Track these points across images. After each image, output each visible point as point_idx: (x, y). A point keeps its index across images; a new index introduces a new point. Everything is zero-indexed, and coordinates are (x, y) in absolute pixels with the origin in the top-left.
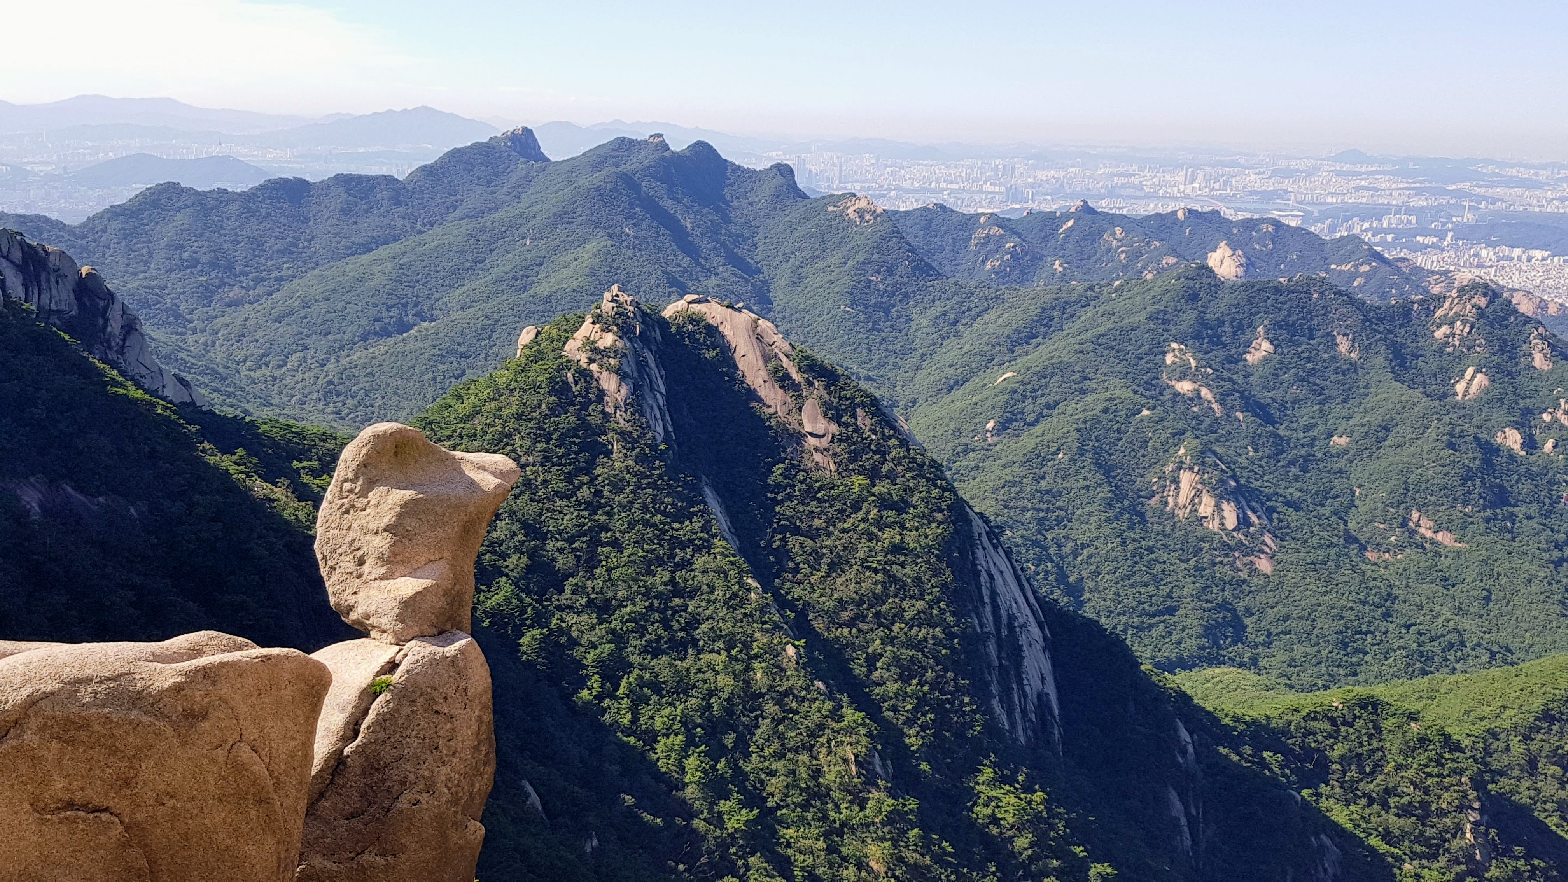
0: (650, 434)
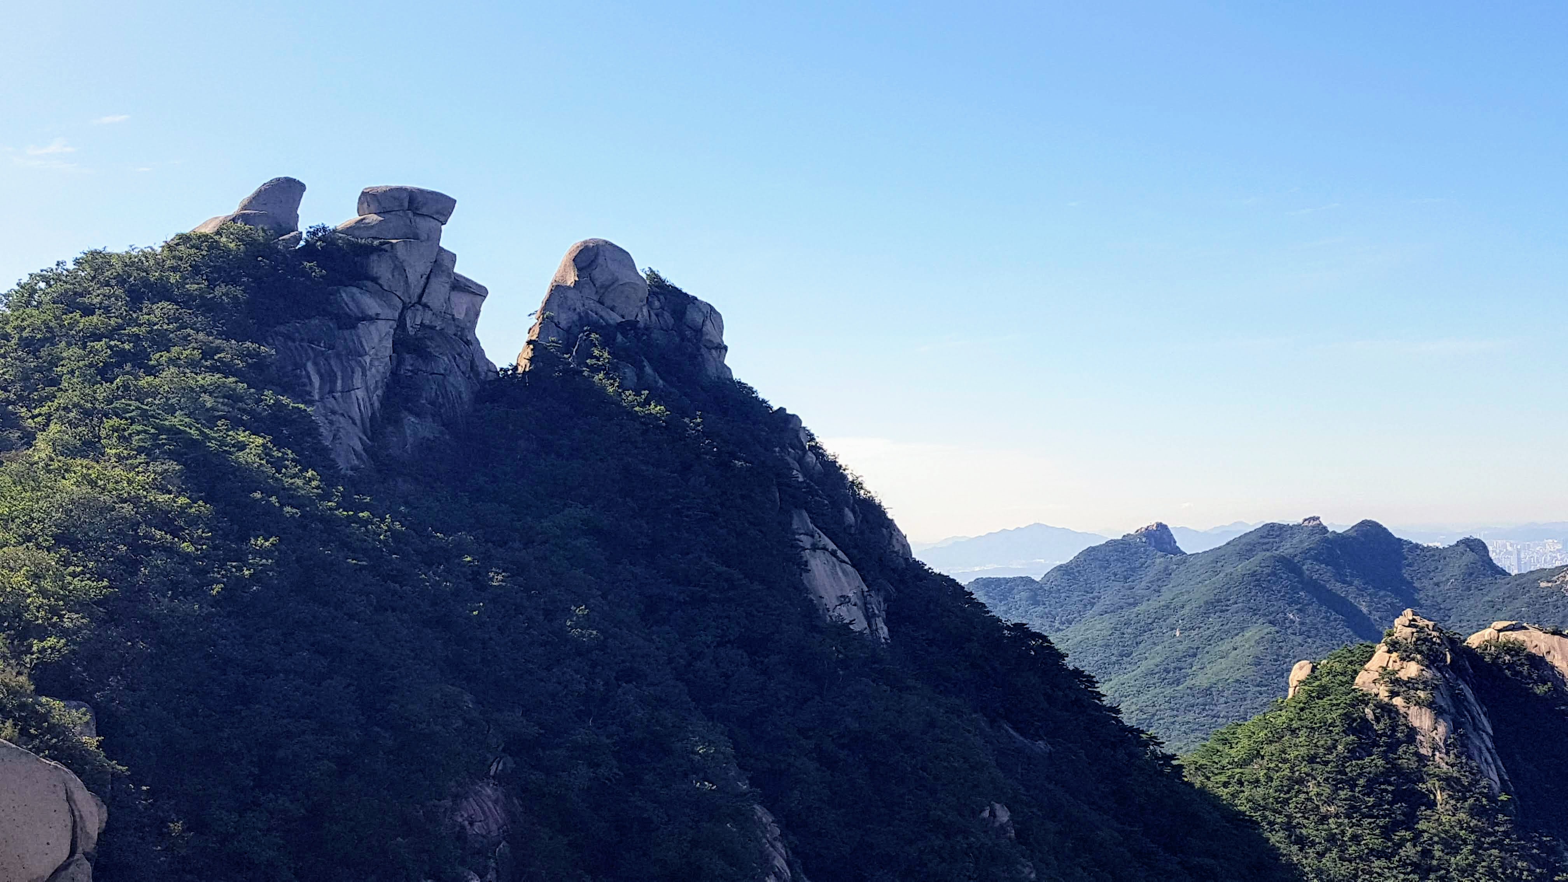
0: (1484, 783)
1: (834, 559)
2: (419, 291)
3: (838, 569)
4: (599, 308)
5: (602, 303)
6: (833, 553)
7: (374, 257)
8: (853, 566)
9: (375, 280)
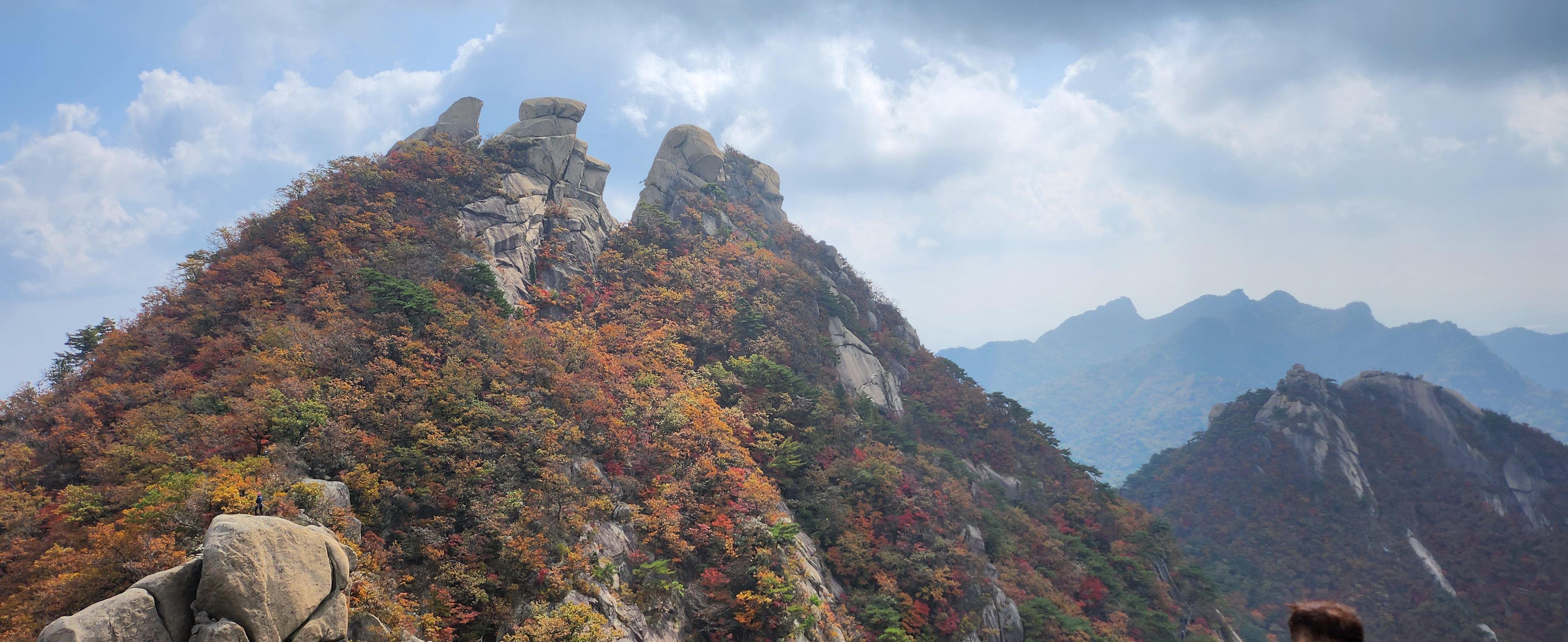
1: (860, 352)
2: (562, 172)
3: (864, 359)
4: (690, 176)
5: (690, 171)
6: (859, 348)
7: (531, 150)
8: (875, 355)
9: (532, 167)
